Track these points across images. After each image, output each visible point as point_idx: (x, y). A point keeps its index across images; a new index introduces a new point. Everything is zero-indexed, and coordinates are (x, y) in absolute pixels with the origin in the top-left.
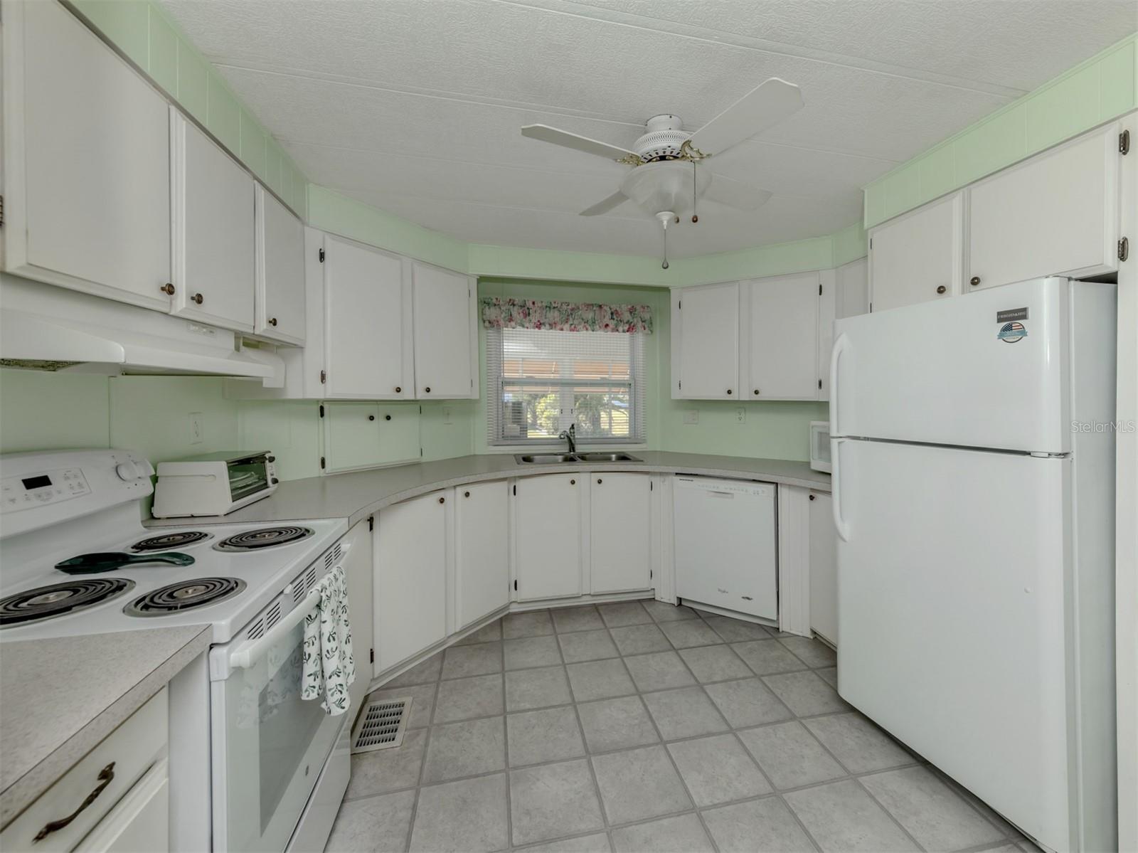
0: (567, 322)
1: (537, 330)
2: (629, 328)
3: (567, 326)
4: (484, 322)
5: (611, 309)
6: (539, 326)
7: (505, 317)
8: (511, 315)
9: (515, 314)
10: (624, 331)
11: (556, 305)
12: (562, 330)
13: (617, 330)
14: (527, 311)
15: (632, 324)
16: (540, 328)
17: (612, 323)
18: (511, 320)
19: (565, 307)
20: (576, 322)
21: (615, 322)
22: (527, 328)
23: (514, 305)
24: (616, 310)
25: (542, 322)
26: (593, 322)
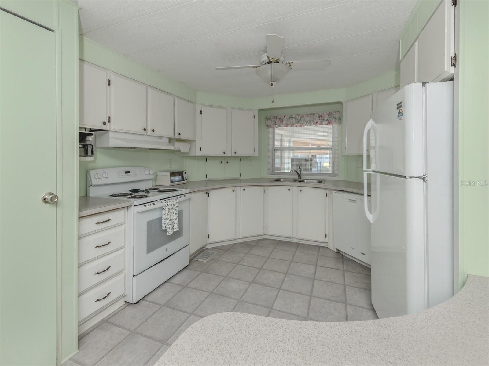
0: (298, 123)
1: (286, 127)
2: (328, 123)
3: (298, 125)
4: (266, 126)
5: (319, 115)
6: (287, 126)
7: (273, 123)
8: (275, 122)
9: (277, 122)
10: (325, 124)
11: (293, 116)
12: (296, 126)
13: (322, 124)
14: (282, 120)
15: (329, 121)
16: (287, 127)
17: (319, 121)
18: (275, 124)
19: (297, 117)
20: (302, 122)
21: (321, 120)
22: (282, 127)
23: (277, 118)
24: (321, 115)
25: (288, 124)
26: (310, 122)
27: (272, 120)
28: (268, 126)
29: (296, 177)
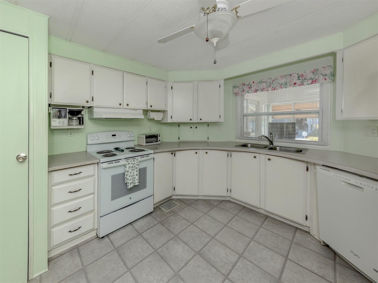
0: (270, 87)
2: (312, 82)
3: (271, 88)
4: (234, 94)
5: (298, 74)
6: (256, 91)
7: (241, 91)
8: (243, 89)
9: (245, 89)
10: (308, 84)
11: (264, 81)
12: (267, 91)
13: (303, 85)
14: (250, 86)
15: (314, 79)
16: (256, 92)
17: (298, 82)
18: (244, 91)
19: (269, 80)
20: (275, 86)
21: (301, 80)
22: (251, 93)
23: (245, 85)
24: (302, 74)
25: (257, 89)
26: (286, 84)
27: (240, 87)
28: (235, 94)
29: (267, 143)
